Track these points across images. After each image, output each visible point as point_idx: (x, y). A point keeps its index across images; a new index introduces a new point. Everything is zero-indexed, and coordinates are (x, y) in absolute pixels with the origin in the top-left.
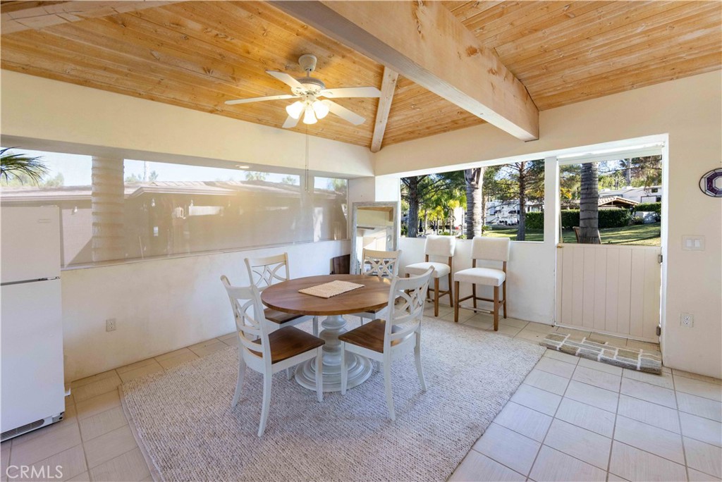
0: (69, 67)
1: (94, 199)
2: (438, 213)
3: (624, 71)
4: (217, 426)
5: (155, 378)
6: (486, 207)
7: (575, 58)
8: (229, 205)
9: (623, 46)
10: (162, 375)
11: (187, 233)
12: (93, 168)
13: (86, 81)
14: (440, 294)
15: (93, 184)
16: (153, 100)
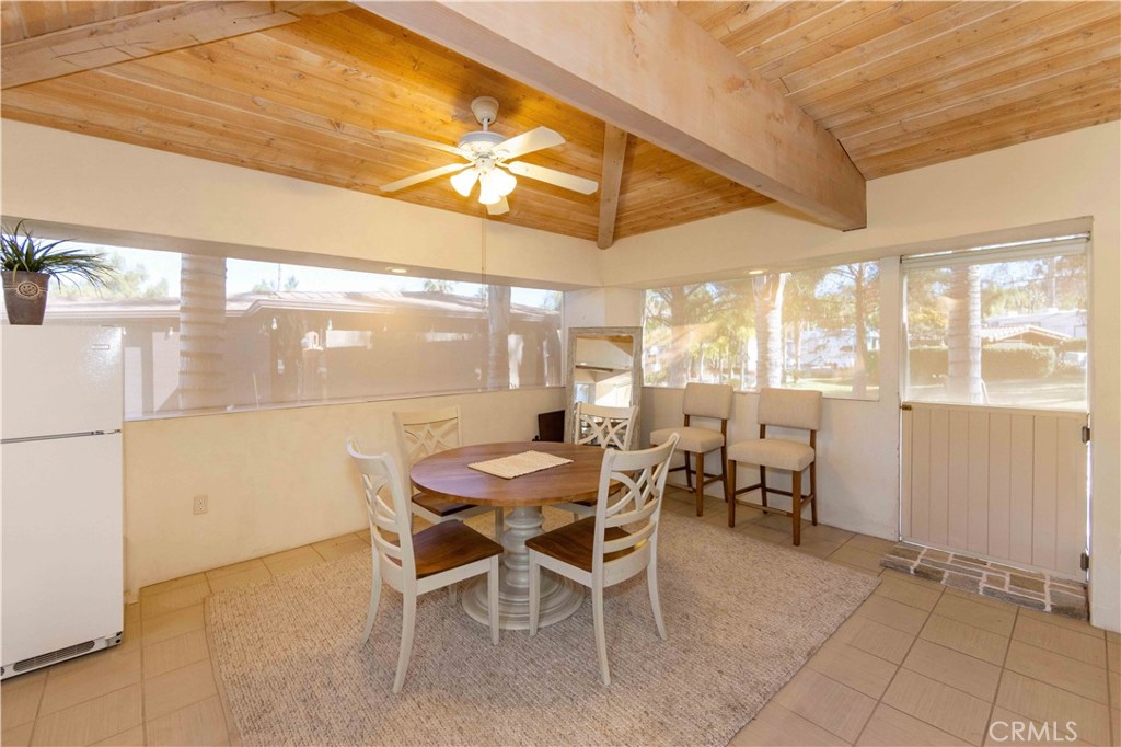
0: (140, 122)
1: (182, 317)
2: (721, 347)
3: (1008, 110)
4: (335, 672)
5: (257, 589)
6: (800, 340)
7: (919, 90)
8: (385, 329)
9: (1003, 68)
10: (267, 586)
11: (324, 370)
12: (183, 271)
13: (166, 144)
14: (706, 479)
15: (182, 294)
16: (262, 170)
